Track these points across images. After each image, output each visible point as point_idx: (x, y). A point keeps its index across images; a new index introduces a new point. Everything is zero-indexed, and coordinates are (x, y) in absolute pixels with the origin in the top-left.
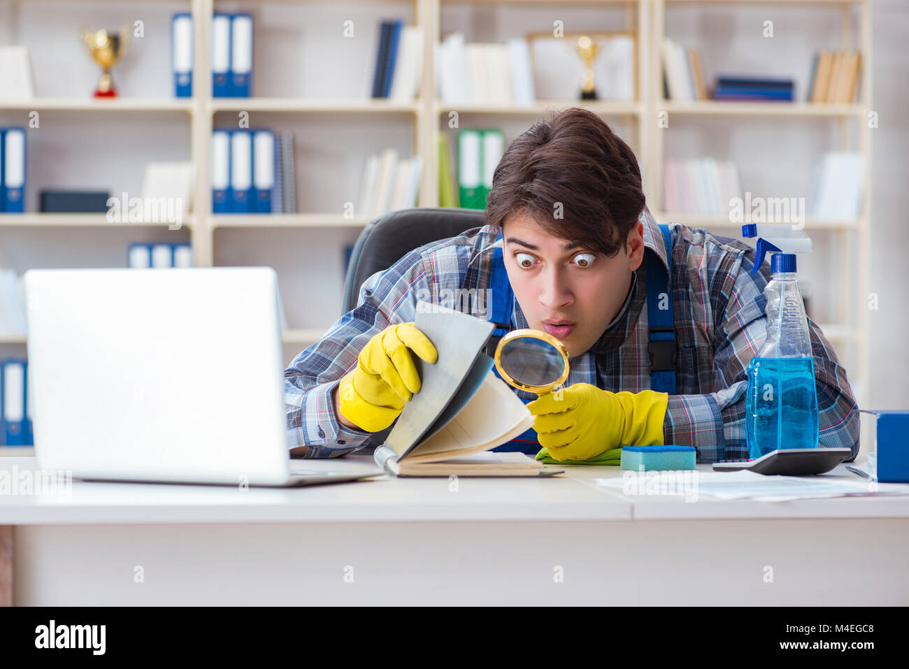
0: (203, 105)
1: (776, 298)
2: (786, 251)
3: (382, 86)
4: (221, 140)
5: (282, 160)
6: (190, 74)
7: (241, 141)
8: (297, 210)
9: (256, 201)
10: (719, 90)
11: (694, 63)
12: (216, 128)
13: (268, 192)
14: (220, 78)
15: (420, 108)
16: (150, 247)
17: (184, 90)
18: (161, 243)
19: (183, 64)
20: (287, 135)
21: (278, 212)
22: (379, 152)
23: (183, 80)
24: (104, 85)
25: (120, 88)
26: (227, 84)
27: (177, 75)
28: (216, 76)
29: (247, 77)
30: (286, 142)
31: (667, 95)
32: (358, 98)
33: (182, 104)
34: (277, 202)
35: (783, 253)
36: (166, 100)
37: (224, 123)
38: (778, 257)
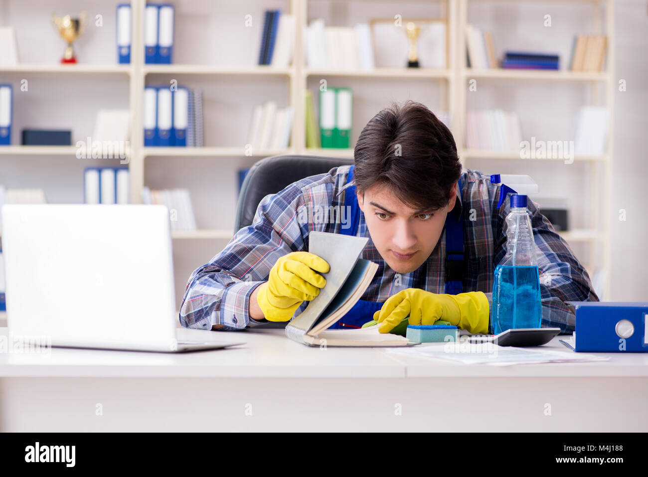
0: (138, 69)
1: (514, 225)
2: (520, 193)
3: (265, 57)
4: (151, 94)
5: (194, 109)
6: (129, 47)
7: (165, 95)
8: (204, 145)
9: (175, 138)
10: (506, 61)
11: (489, 42)
12: (147, 86)
13: (184, 131)
14: (150, 50)
15: (292, 72)
16: (100, 171)
17: (125, 59)
18: (108, 168)
19: (124, 40)
20: (197, 90)
21: (191, 145)
22: (263, 104)
23: (124, 52)
24: (68, 55)
25: (79, 57)
26: (156, 55)
27: (120, 48)
28: (147, 49)
29: (170, 49)
30: (197, 95)
31: (469, 64)
32: (249, 64)
33: (124, 68)
34: (190, 139)
35: (519, 194)
36: (112, 65)
37: (153, 82)
38: (515, 197)
